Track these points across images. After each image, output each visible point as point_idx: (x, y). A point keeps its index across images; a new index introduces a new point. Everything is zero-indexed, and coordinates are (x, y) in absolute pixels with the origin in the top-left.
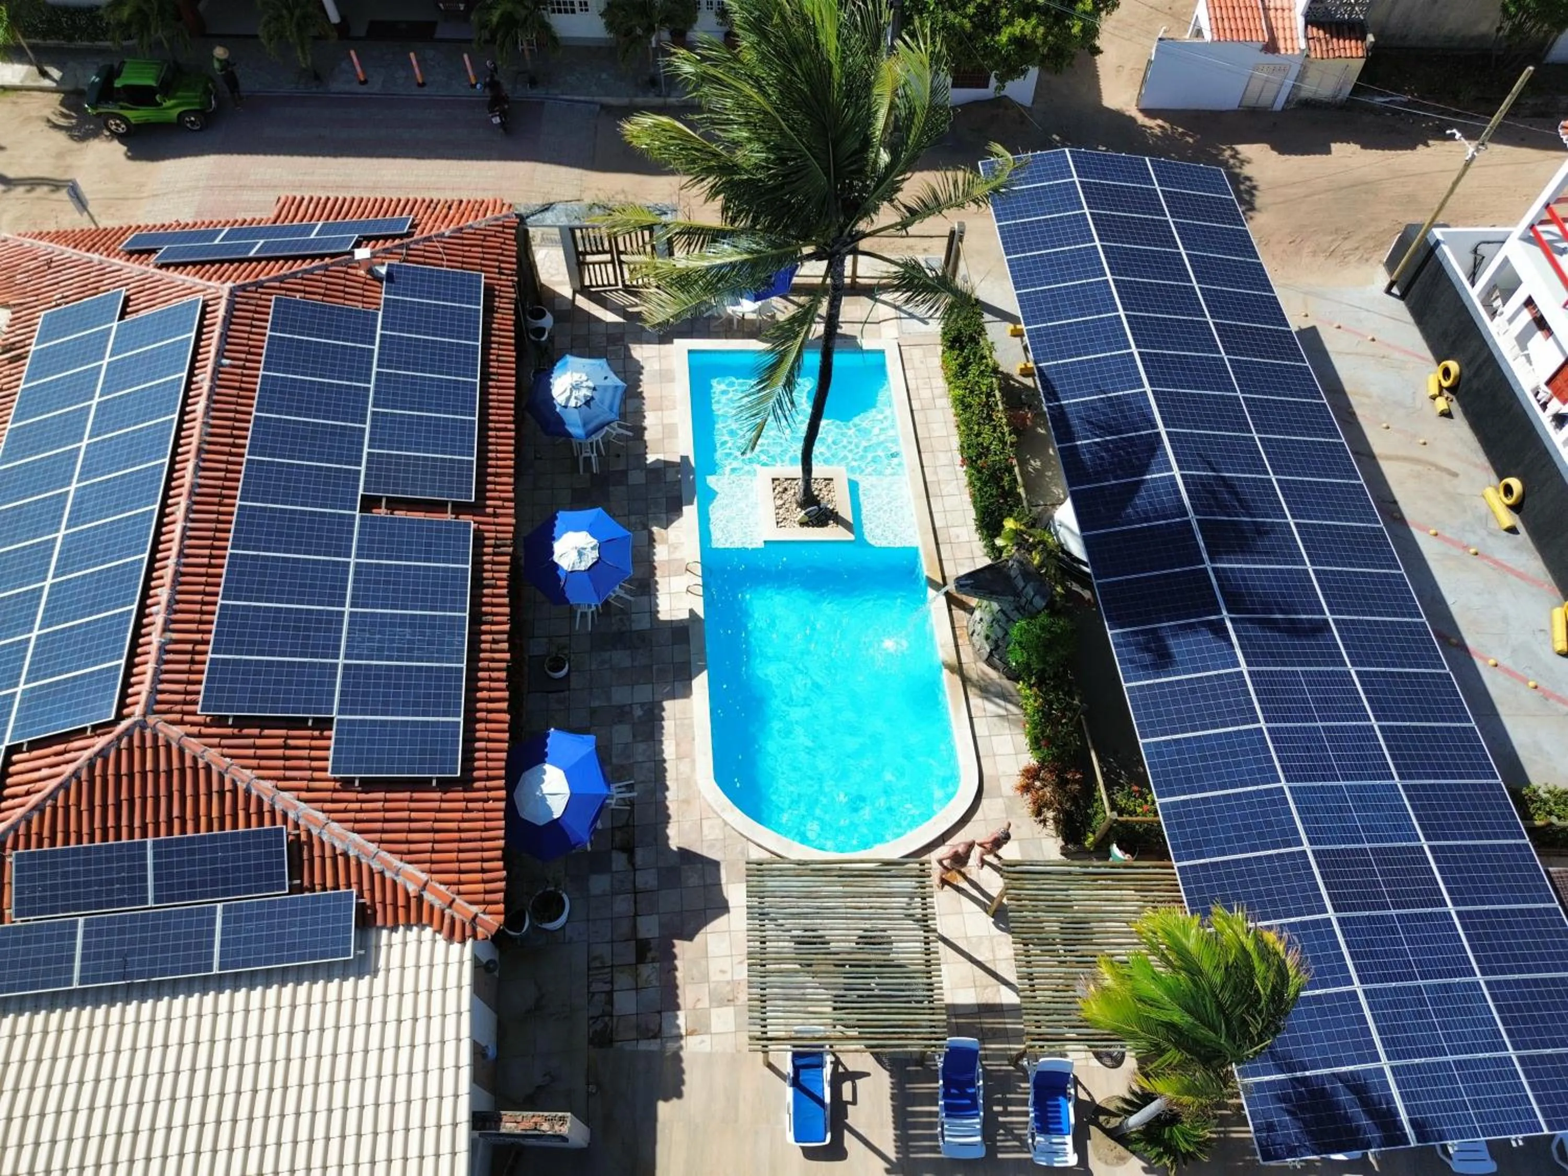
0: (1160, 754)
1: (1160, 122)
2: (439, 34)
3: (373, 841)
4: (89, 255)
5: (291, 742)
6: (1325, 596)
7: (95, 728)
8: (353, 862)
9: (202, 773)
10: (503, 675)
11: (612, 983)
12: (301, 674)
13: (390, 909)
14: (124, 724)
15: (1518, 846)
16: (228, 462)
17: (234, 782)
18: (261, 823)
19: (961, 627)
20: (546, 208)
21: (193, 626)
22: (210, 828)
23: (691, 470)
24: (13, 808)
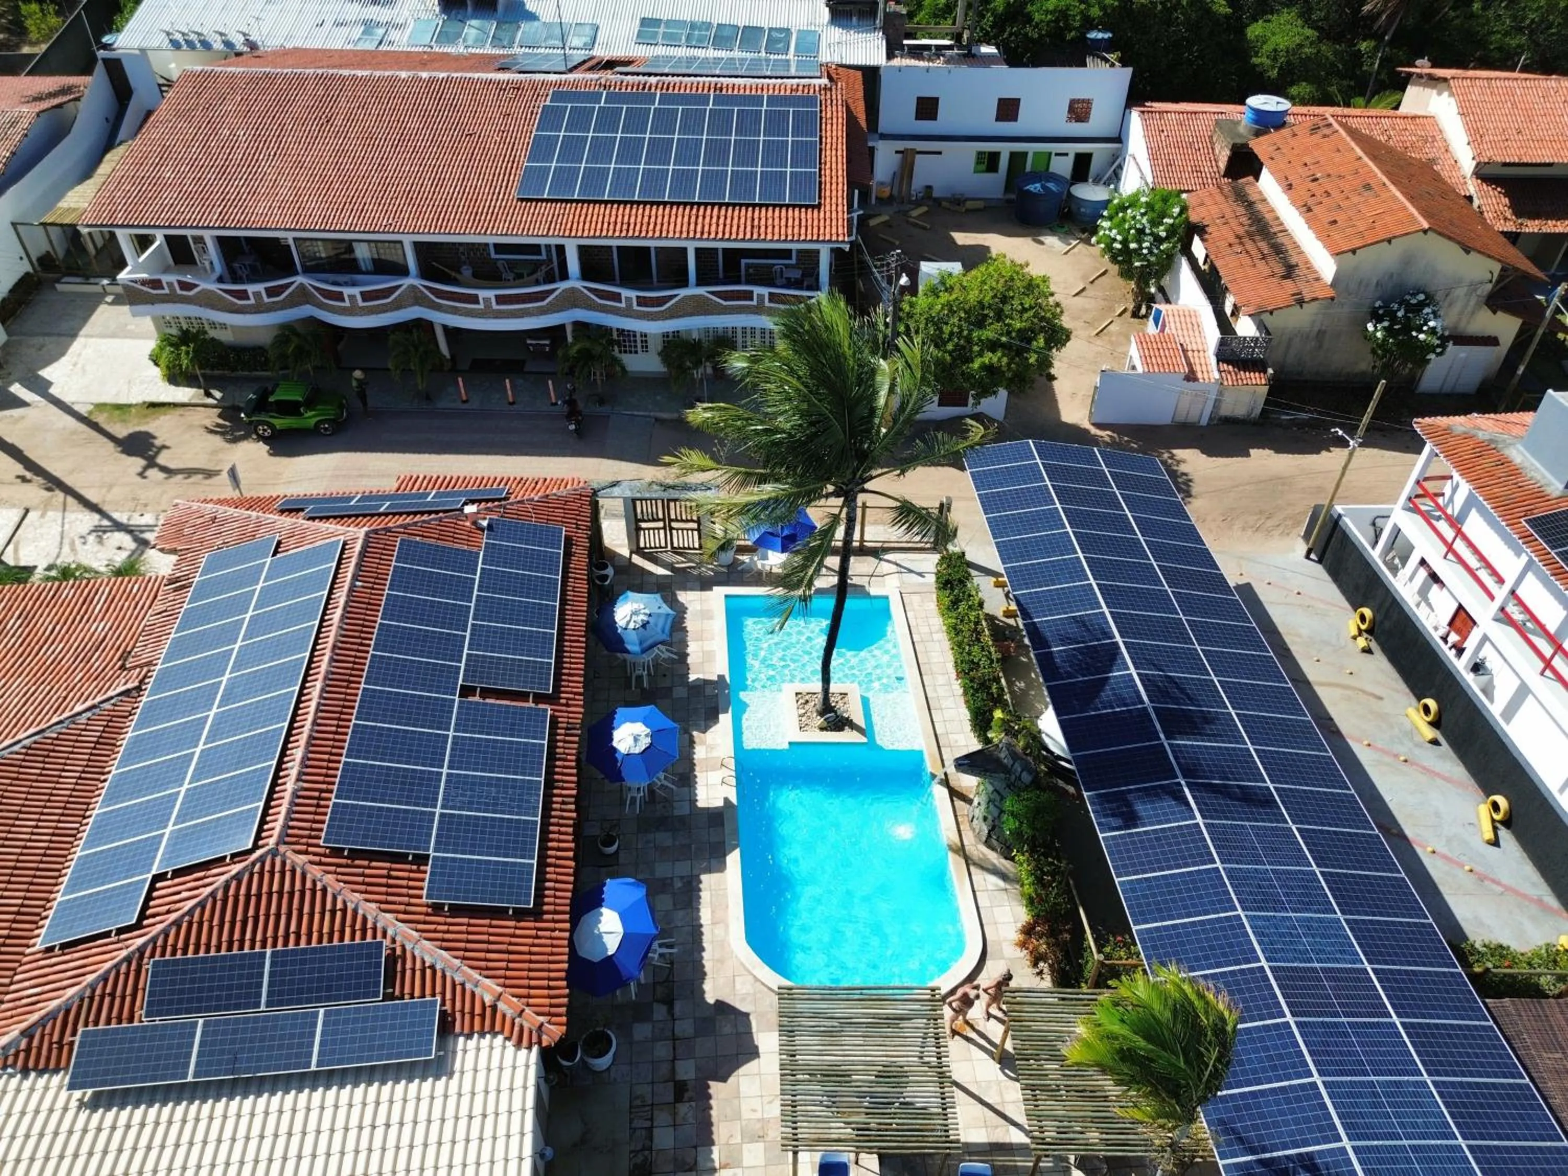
0: (1133, 890)
1: (1109, 433)
2: (528, 368)
3: (456, 958)
4: (249, 512)
5: (393, 873)
6: (1265, 769)
7: (233, 856)
8: (439, 974)
9: (319, 894)
10: (570, 830)
11: (652, 1119)
12: (405, 819)
13: (467, 1017)
14: (259, 853)
15: (1452, 974)
16: (356, 657)
17: (345, 903)
18: (364, 937)
19: (963, 816)
20: (614, 484)
21: (321, 778)
22: (320, 941)
23: (727, 686)
24: (154, 925)
